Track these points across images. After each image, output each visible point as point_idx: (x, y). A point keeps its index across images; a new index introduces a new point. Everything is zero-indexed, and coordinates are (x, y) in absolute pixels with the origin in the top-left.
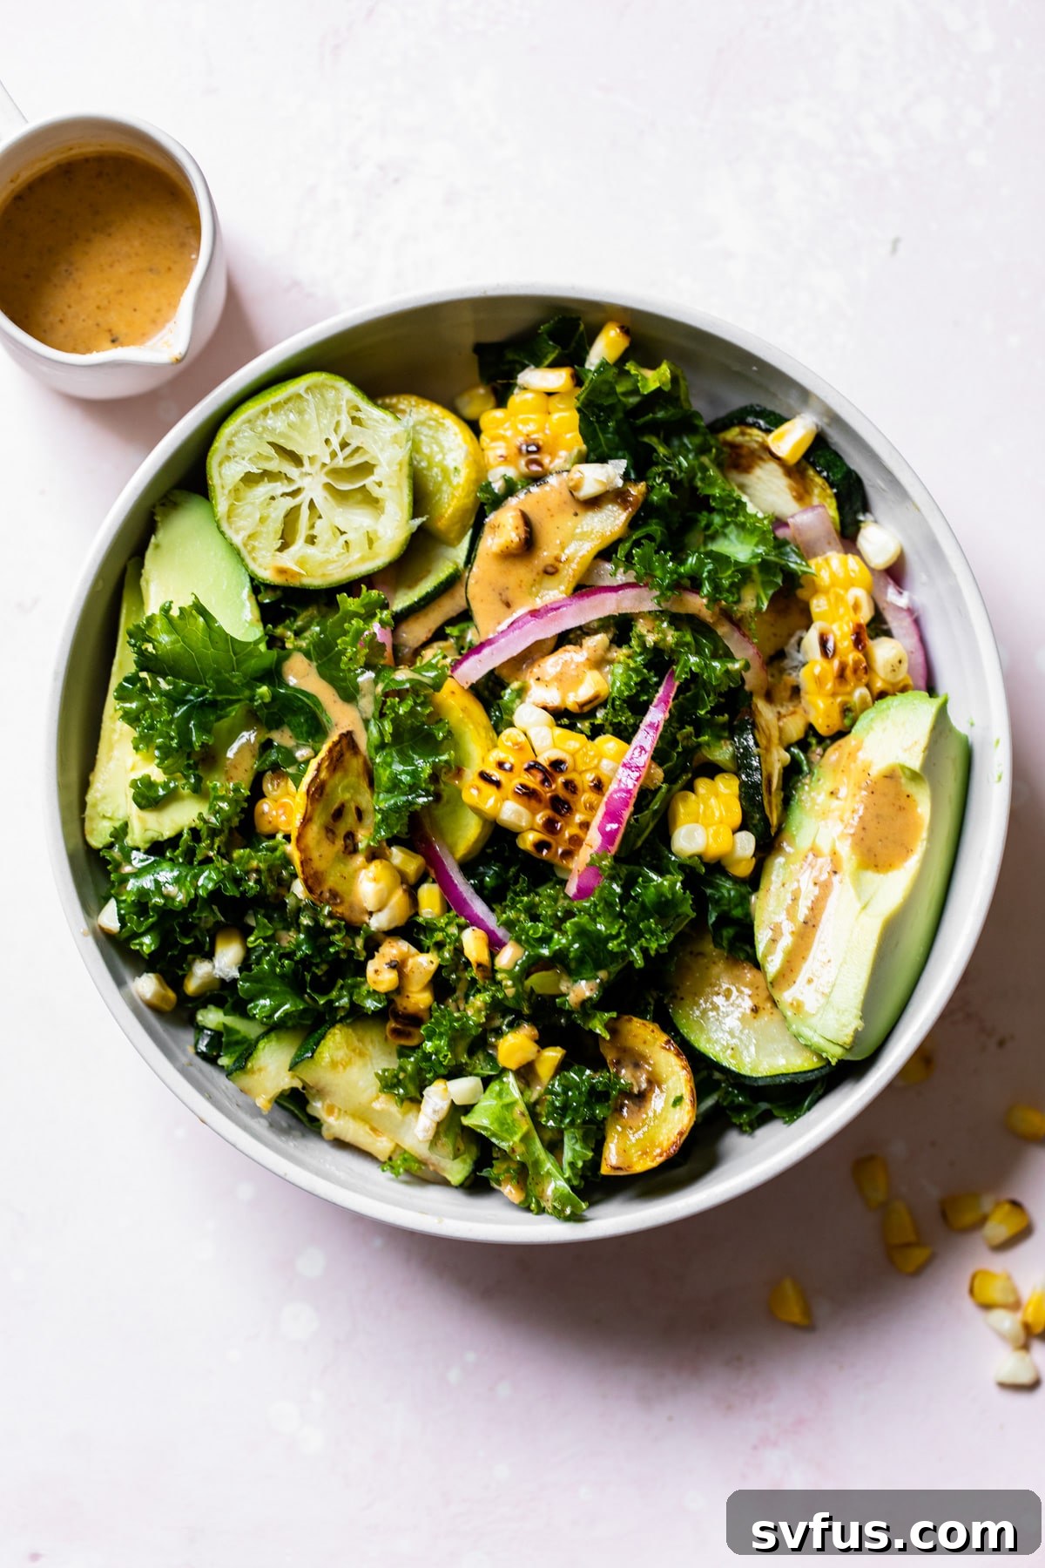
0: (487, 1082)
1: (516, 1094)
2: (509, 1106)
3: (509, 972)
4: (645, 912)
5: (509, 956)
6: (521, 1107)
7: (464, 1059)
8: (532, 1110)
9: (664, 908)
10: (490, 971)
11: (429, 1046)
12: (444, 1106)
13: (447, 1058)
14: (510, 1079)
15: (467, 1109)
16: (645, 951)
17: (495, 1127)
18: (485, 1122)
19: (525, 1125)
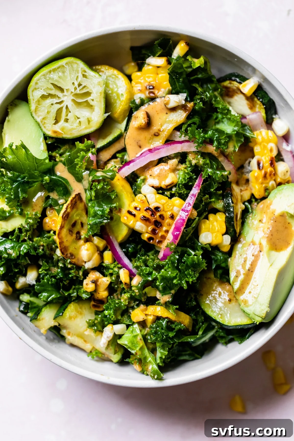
0: (128, 326)
1: (138, 331)
2: (135, 336)
3: (137, 287)
4: (188, 267)
5: (137, 281)
6: (140, 337)
7: (119, 318)
8: (144, 338)
9: (194, 266)
10: (129, 286)
11: (106, 313)
12: (111, 335)
13: (113, 318)
14: (136, 326)
15: (120, 336)
16: (187, 282)
17: (129, 345)
18: (126, 343)
19: (142, 343)
